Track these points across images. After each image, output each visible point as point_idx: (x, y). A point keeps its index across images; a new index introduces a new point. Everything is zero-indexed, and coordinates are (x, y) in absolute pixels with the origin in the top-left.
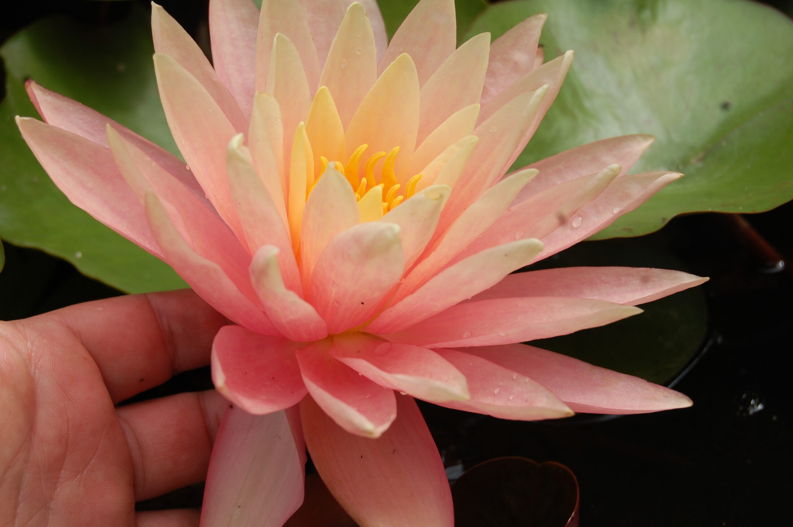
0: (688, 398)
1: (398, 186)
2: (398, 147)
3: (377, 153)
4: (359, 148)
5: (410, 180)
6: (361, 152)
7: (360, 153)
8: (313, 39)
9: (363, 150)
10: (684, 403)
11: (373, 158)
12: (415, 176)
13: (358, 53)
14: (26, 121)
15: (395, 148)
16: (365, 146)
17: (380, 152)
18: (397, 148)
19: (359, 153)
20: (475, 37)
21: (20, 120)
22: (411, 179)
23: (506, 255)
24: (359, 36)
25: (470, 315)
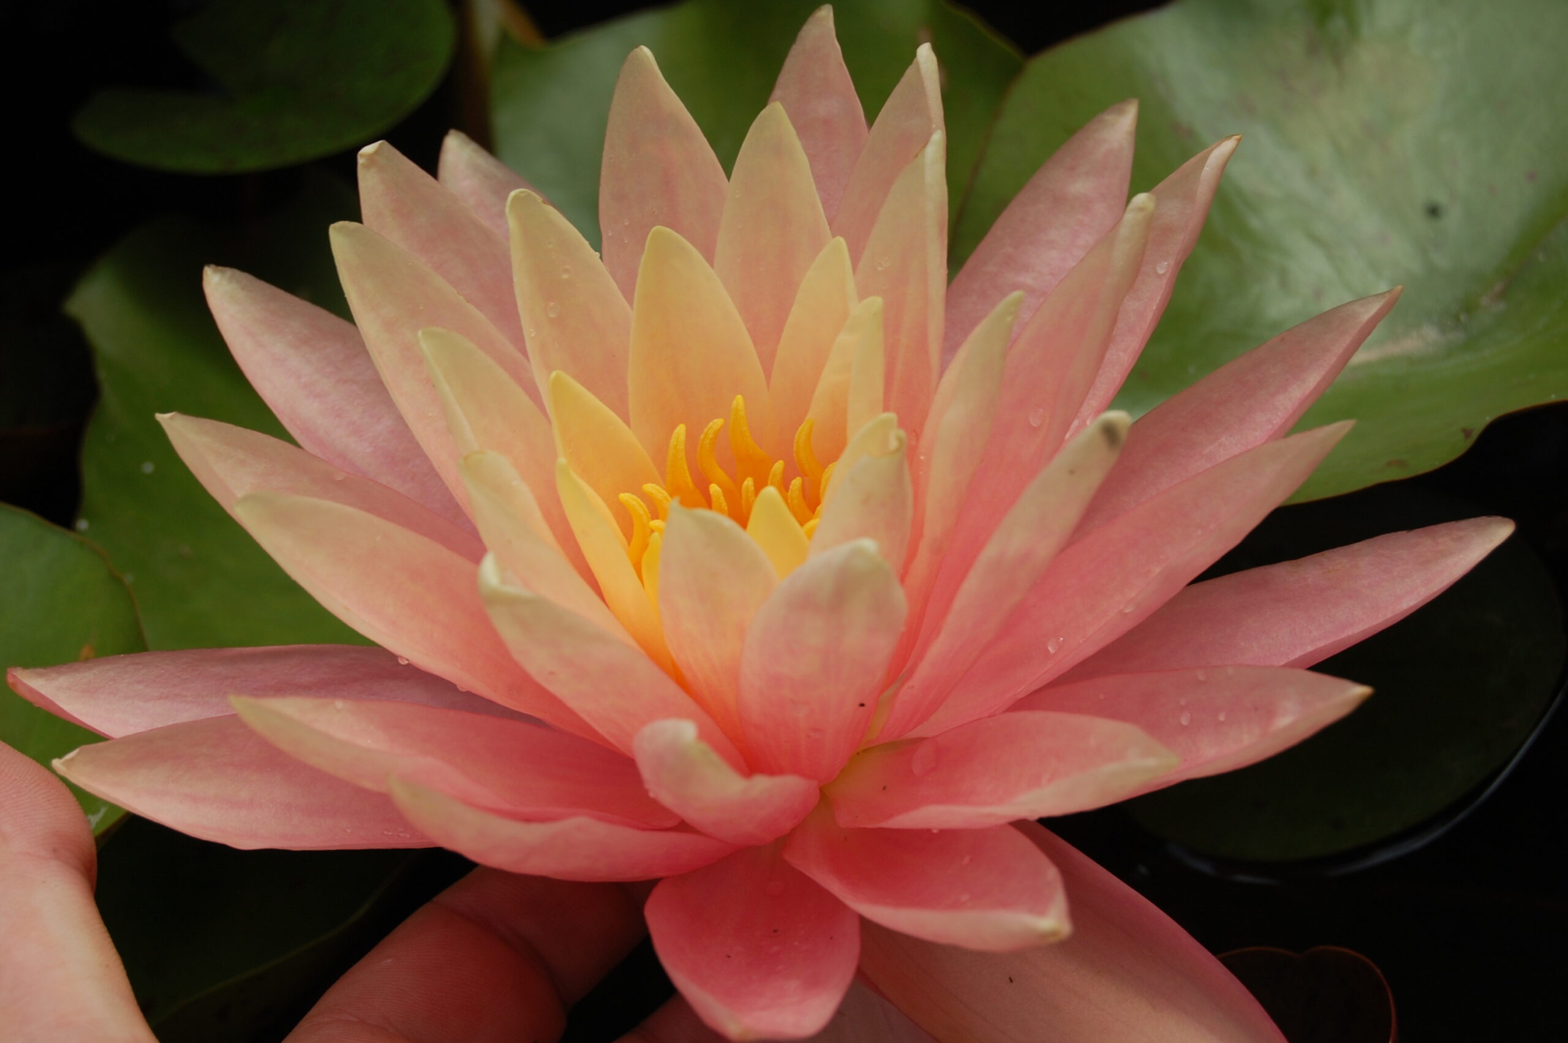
0: (1499, 518)
1: (779, 465)
2: (739, 397)
3: (706, 430)
4: (673, 441)
5: (795, 441)
6: (682, 444)
7: (682, 446)
8: (467, 301)
9: (683, 437)
10: (1500, 531)
11: (704, 442)
12: (800, 428)
13: (565, 276)
14: (72, 760)
15: (735, 402)
16: (681, 429)
17: (711, 424)
18: (739, 400)
19: (678, 447)
20: (755, 124)
21: (63, 764)
22: (796, 437)
23: (1072, 472)
24: (550, 246)
25: (1035, 607)
